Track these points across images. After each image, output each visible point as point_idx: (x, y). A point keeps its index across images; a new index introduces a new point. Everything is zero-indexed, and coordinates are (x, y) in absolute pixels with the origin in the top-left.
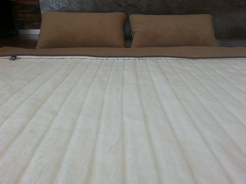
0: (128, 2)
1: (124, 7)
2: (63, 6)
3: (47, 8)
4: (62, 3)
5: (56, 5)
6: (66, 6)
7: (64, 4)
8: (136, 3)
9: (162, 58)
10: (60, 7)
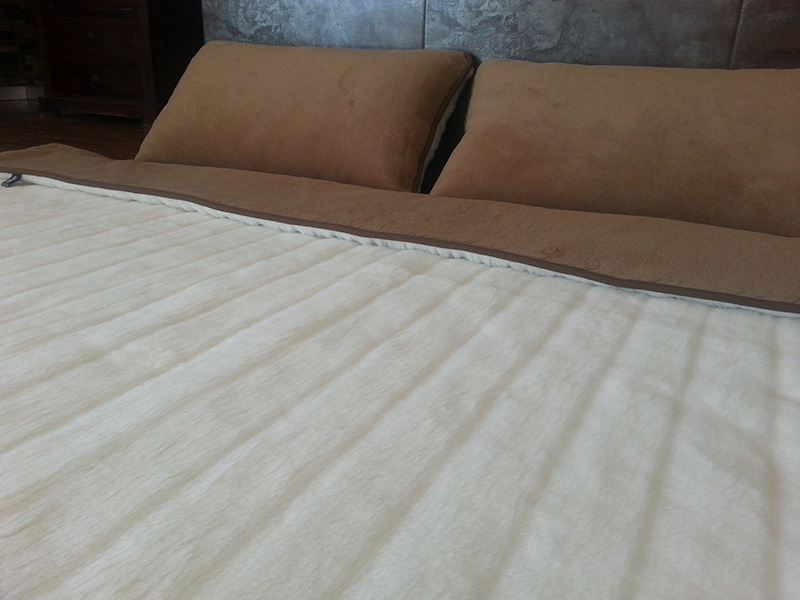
0: (481, 9)
1: (465, 29)
2: (265, 22)
3: (220, 28)
4: (262, 13)
5: (247, 19)
6: (274, 25)
7: (269, 18)
8: (514, 15)
9: (468, 254)
10: (257, 27)
